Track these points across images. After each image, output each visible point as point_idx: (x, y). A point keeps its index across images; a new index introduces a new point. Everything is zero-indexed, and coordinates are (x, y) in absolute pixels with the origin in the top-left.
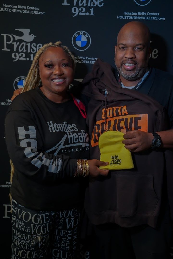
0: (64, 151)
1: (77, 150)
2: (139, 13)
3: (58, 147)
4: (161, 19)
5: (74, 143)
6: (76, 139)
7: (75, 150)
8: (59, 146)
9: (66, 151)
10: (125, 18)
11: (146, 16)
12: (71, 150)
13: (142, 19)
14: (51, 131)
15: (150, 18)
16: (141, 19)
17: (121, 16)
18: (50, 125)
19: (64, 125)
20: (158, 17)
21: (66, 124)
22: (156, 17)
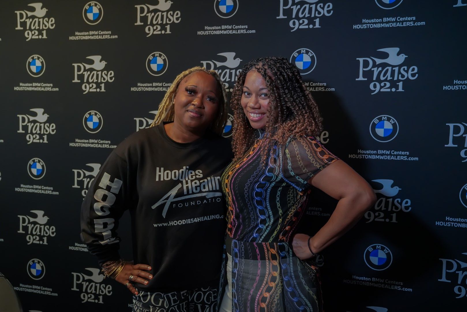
0: (177, 205)
1: (199, 202)
2: (223, 27)
3: (165, 201)
4: (250, 32)
5: (193, 193)
6: (196, 187)
7: (196, 203)
8: (167, 199)
9: (180, 205)
10: (207, 34)
11: (232, 29)
12: (190, 204)
13: (228, 33)
14: (157, 180)
15: (237, 32)
16: (226, 33)
17: (201, 32)
18: (160, 171)
19: (183, 172)
20: (247, 30)
21: (186, 169)
22: (244, 30)
